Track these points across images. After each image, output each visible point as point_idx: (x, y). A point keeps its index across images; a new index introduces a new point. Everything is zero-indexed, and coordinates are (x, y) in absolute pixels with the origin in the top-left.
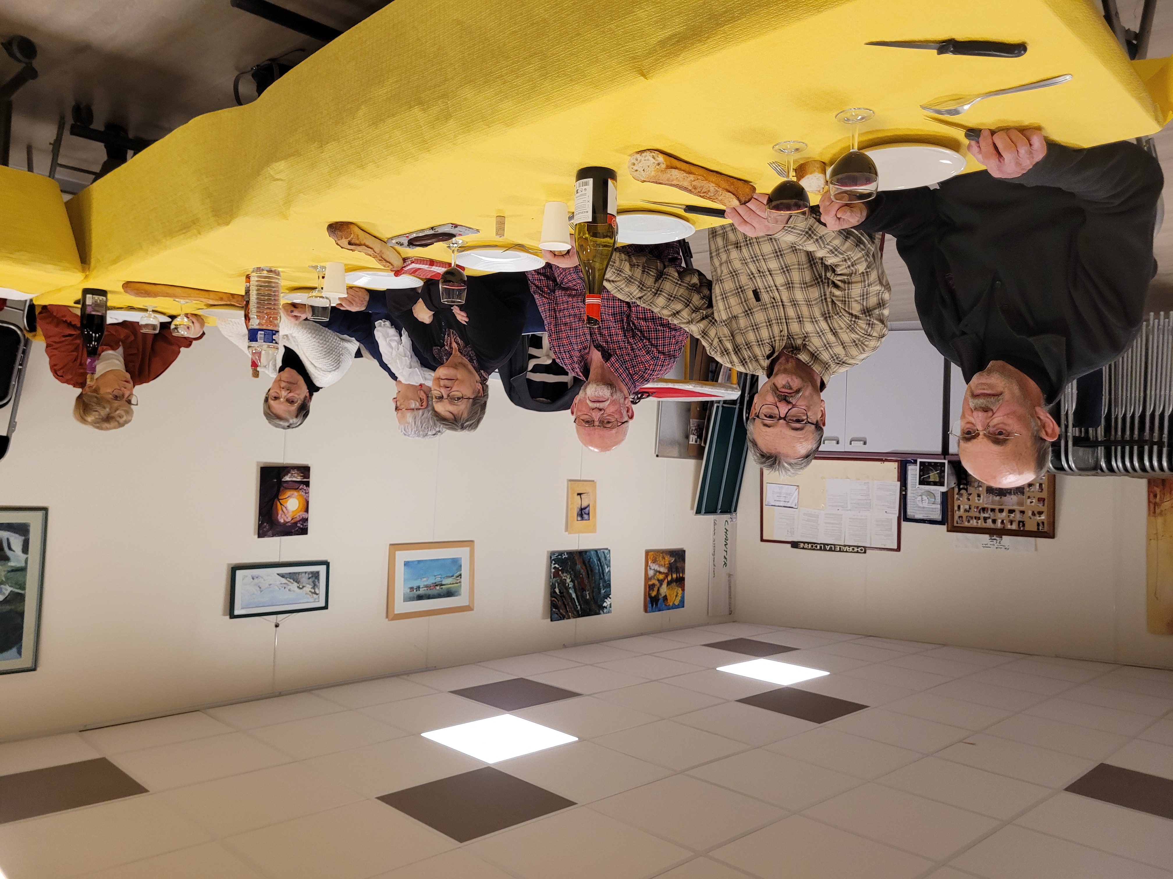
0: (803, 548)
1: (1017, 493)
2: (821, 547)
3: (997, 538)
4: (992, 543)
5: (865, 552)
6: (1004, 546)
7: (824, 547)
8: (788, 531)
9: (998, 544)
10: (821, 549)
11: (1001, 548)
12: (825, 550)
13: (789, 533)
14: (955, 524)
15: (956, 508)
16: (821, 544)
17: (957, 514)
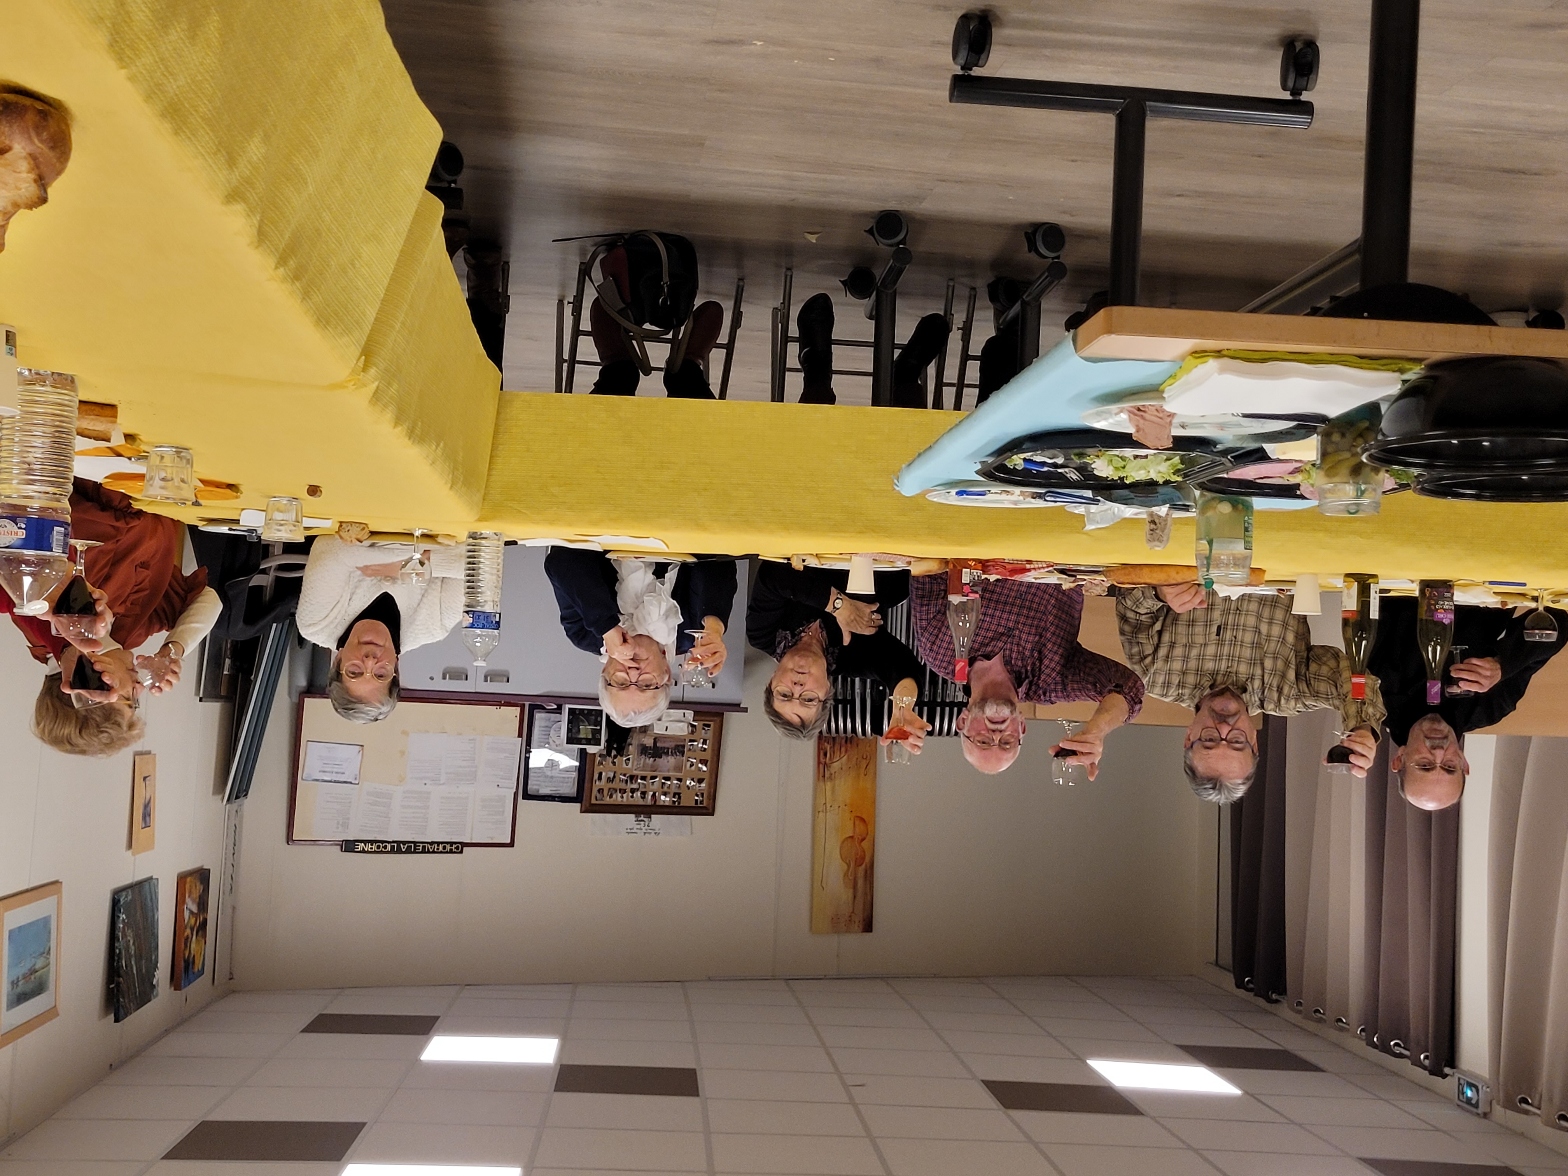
0: (363, 851)
1: (676, 753)
2: (392, 847)
3: (645, 819)
4: (639, 827)
5: (461, 852)
6: (654, 830)
7: (399, 847)
8: (338, 823)
9: (646, 827)
10: (392, 851)
11: (650, 833)
12: (399, 851)
13: (340, 827)
14: (594, 801)
15: (596, 776)
16: (394, 842)
17: (598, 785)
